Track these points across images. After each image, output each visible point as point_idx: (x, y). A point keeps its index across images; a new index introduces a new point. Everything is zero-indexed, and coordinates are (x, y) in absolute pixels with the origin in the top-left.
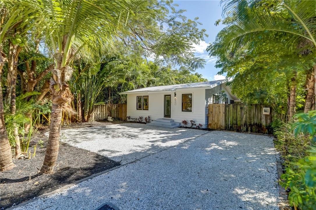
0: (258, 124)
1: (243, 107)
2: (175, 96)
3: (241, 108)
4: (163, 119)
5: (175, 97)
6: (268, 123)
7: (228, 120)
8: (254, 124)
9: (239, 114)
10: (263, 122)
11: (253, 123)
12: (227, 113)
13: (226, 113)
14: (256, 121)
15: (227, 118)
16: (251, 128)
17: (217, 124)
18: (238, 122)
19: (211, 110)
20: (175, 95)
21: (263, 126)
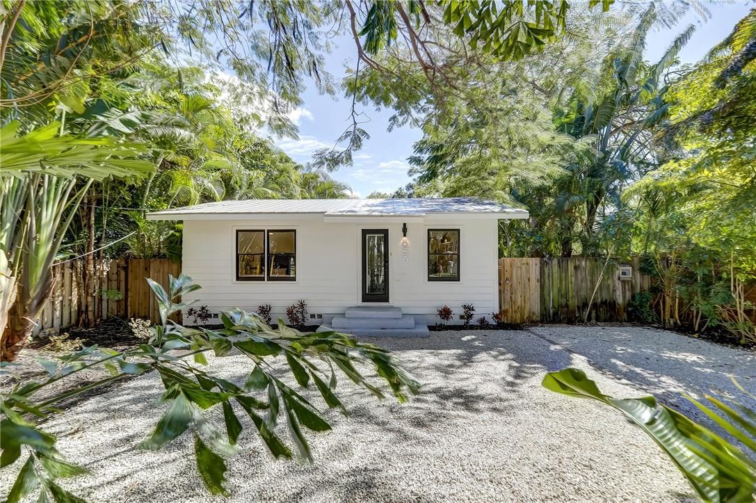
0: (610, 302)
1: (579, 266)
2: (405, 235)
3: (576, 268)
4: (359, 307)
5: (405, 238)
6: (627, 298)
7: (548, 298)
8: (602, 302)
9: (571, 283)
10: (618, 297)
11: (599, 300)
12: (547, 280)
13: (544, 281)
14: (605, 296)
15: (546, 292)
16: (596, 313)
17: (521, 309)
18: (570, 300)
19: (507, 275)
20: (405, 230)
21: (619, 305)
